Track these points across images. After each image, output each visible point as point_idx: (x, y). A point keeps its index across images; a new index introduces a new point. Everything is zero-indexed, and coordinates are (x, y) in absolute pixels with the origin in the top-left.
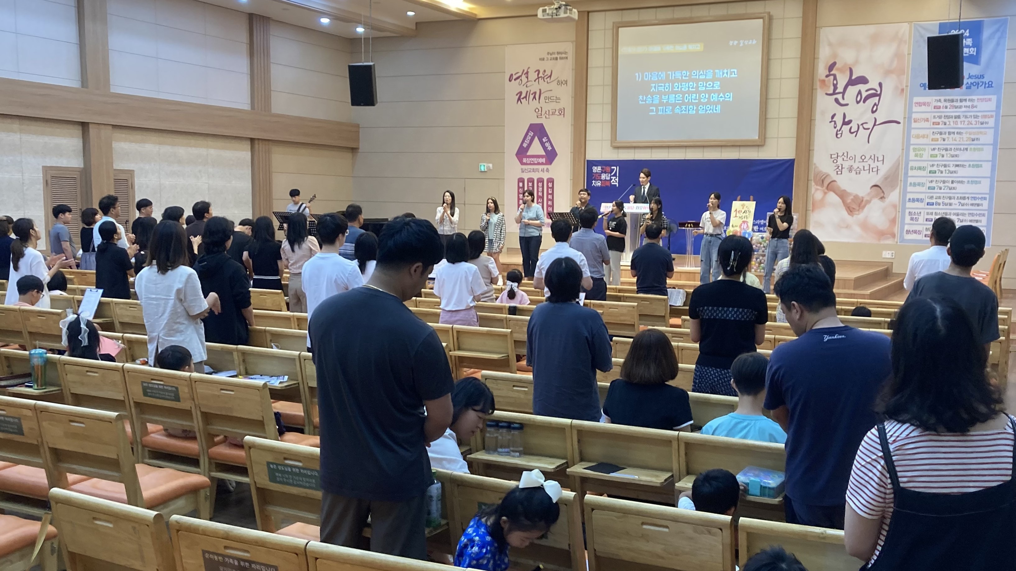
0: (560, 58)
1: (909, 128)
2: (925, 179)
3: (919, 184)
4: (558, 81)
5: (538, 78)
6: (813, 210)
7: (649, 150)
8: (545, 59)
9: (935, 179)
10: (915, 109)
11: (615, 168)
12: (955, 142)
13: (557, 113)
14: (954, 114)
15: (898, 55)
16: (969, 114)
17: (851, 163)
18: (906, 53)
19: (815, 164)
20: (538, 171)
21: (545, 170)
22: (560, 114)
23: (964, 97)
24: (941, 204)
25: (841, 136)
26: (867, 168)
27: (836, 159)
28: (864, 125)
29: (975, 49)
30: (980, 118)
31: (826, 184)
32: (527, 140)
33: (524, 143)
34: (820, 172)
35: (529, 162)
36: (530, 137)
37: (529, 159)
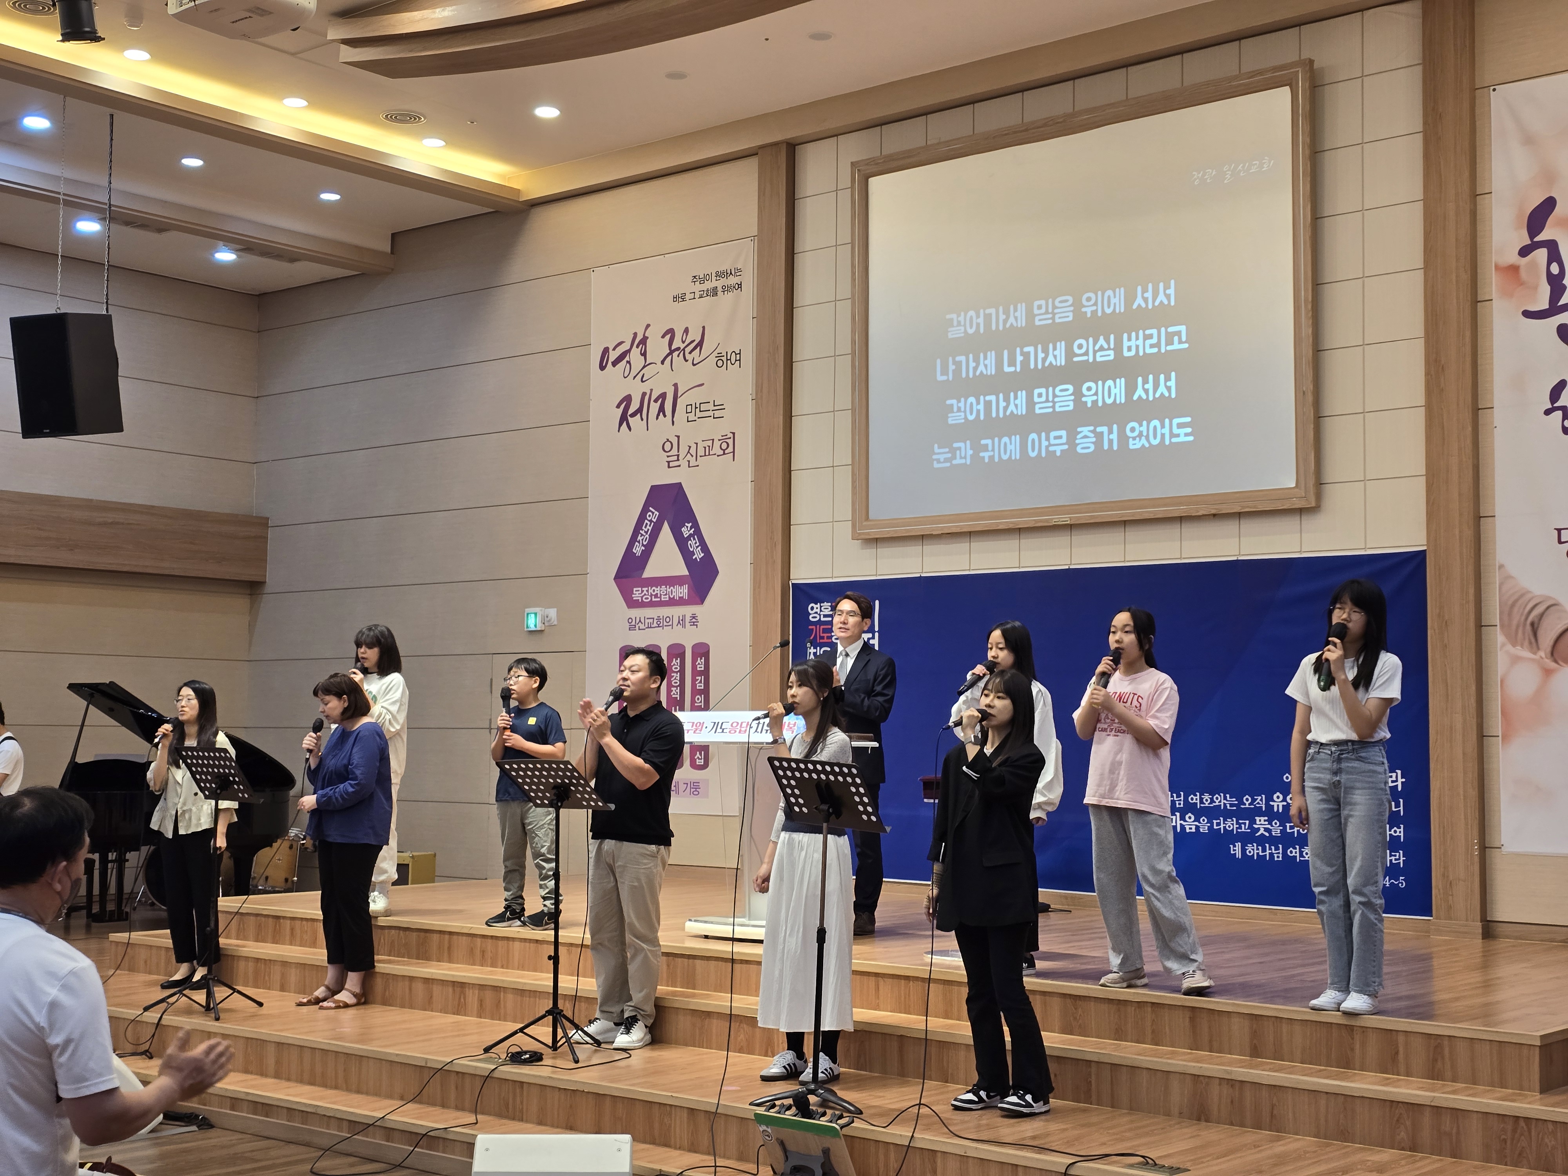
0: (726, 289)
4: (719, 356)
5: (671, 352)
6: (1506, 737)
8: (687, 296)
13: (716, 448)
19: (1501, 567)
20: (670, 623)
21: (688, 619)
22: (724, 450)
31: (1547, 637)
32: (642, 535)
33: (637, 543)
34: (1522, 595)
35: (647, 598)
36: (650, 526)
37: (647, 591)
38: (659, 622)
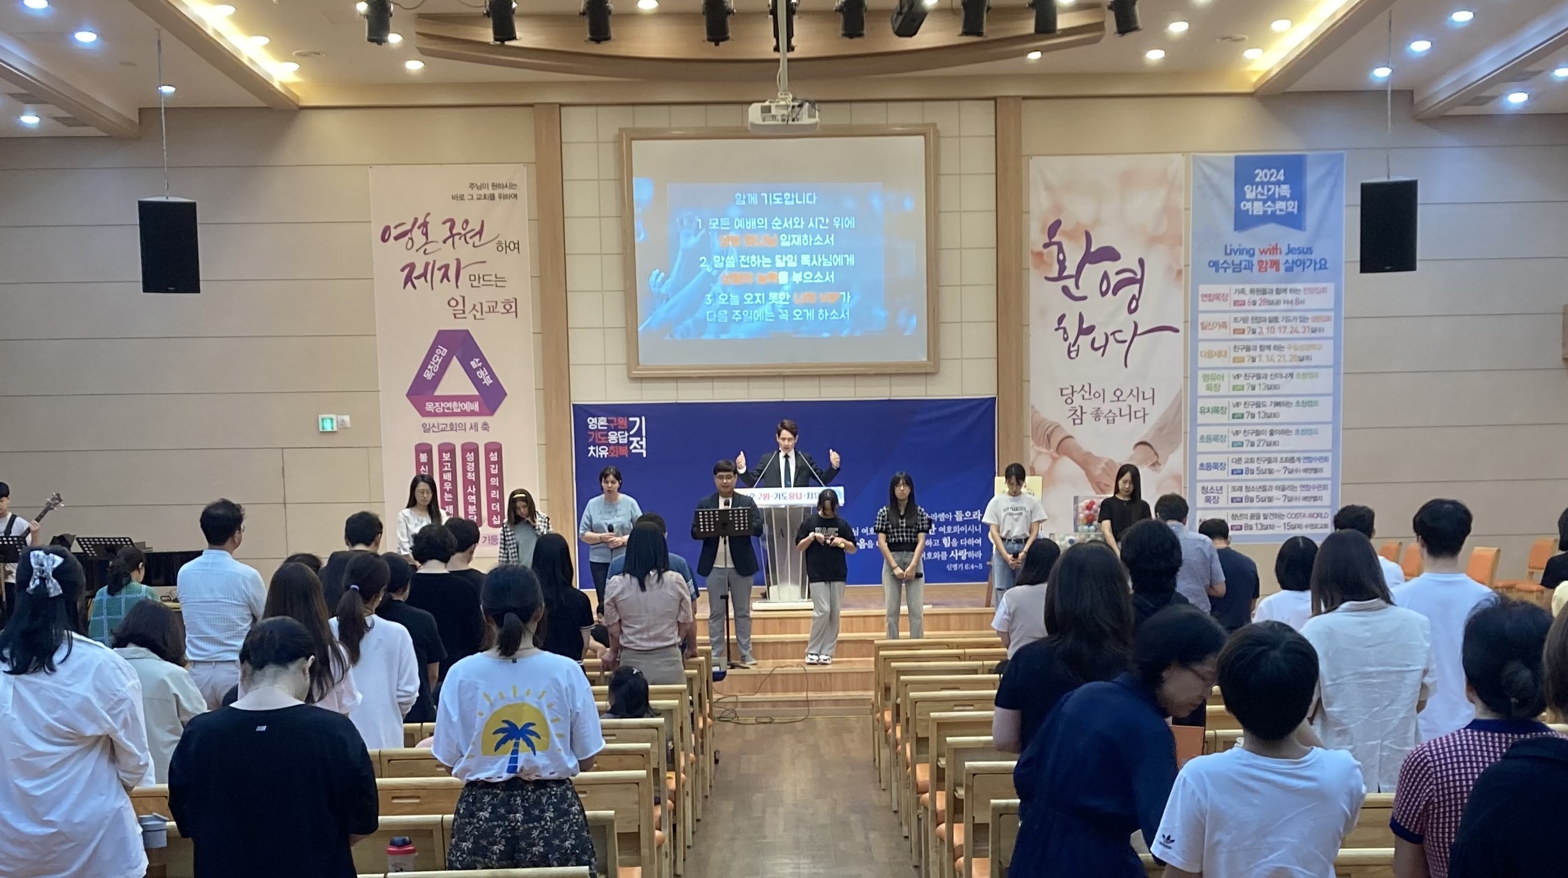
0: (501, 196)
1: (1196, 341)
2: (1226, 428)
3: (1216, 438)
4: (500, 243)
5: (452, 236)
7: (708, 384)
8: (466, 197)
9: (1242, 428)
10: (1203, 305)
11: (637, 419)
12: (1270, 364)
13: (500, 308)
14: (1267, 315)
15: (1169, 211)
16: (1293, 314)
17: (1098, 403)
18: (1183, 208)
19: (1033, 407)
20: (464, 428)
21: (480, 426)
22: (508, 311)
23: (1282, 286)
24: (1255, 471)
25: (1077, 355)
26: (1125, 411)
27: (1071, 396)
28: (1117, 335)
29: (1296, 202)
30: (1310, 321)
31: (1055, 441)
32: (432, 365)
33: (427, 371)
34: (1042, 422)
35: (440, 410)
36: (439, 359)
37: (440, 405)
38: (452, 427)
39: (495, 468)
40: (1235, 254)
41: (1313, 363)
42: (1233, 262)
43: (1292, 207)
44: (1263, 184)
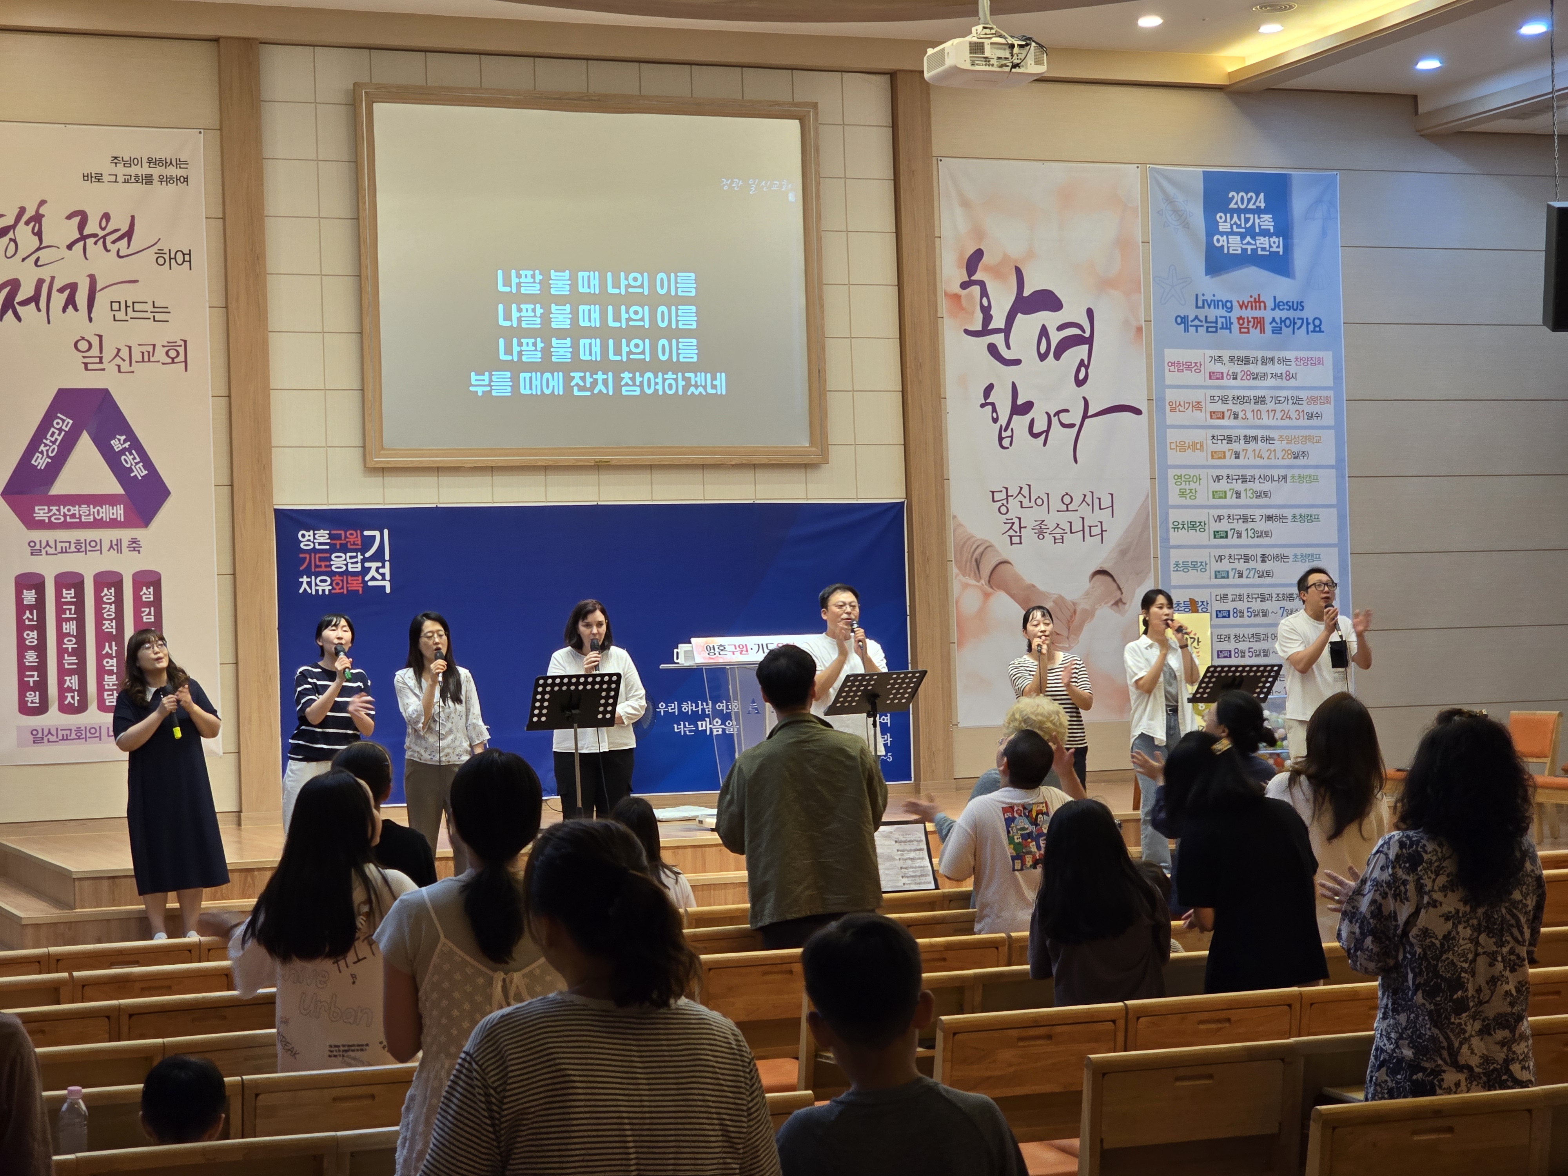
0: (162, 179)
1: (1163, 427)
2: (1207, 551)
3: (1194, 566)
4: (160, 253)
5: (83, 238)
8: (105, 178)
9: (1226, 552)
10: (1171, 378)
11: (377, 533)
12: (1259, 462)
13: (160, 354)
14: (1251, 393)
15: (1123, 244)
16: (1282, 393)
17: (1039, 513)
18: (1140, 240)
19: (955, 517)
20: (98, 547)
21: (125, 544)
22: (173, 359)
23: (1269, 354)
24: (1246, 614)
25: (1011, 444)
26: (1077, 526)
27: (1005, 502)
28: (1061, 415)
29: (1281, 238)
30: (1305, 403)
31: (986, 570)
32: (46, 445)
33: (37, 454)
34: (969, 539)
35: (59, 519)
36: (59, 435)
37: (59, 510)
38: (79, 547)
39: (149, 614)
40: (1209, 306)
41: (1312, 461)
42: (1206, 317)
43: (1276, 244)
44: (1239, 211)
